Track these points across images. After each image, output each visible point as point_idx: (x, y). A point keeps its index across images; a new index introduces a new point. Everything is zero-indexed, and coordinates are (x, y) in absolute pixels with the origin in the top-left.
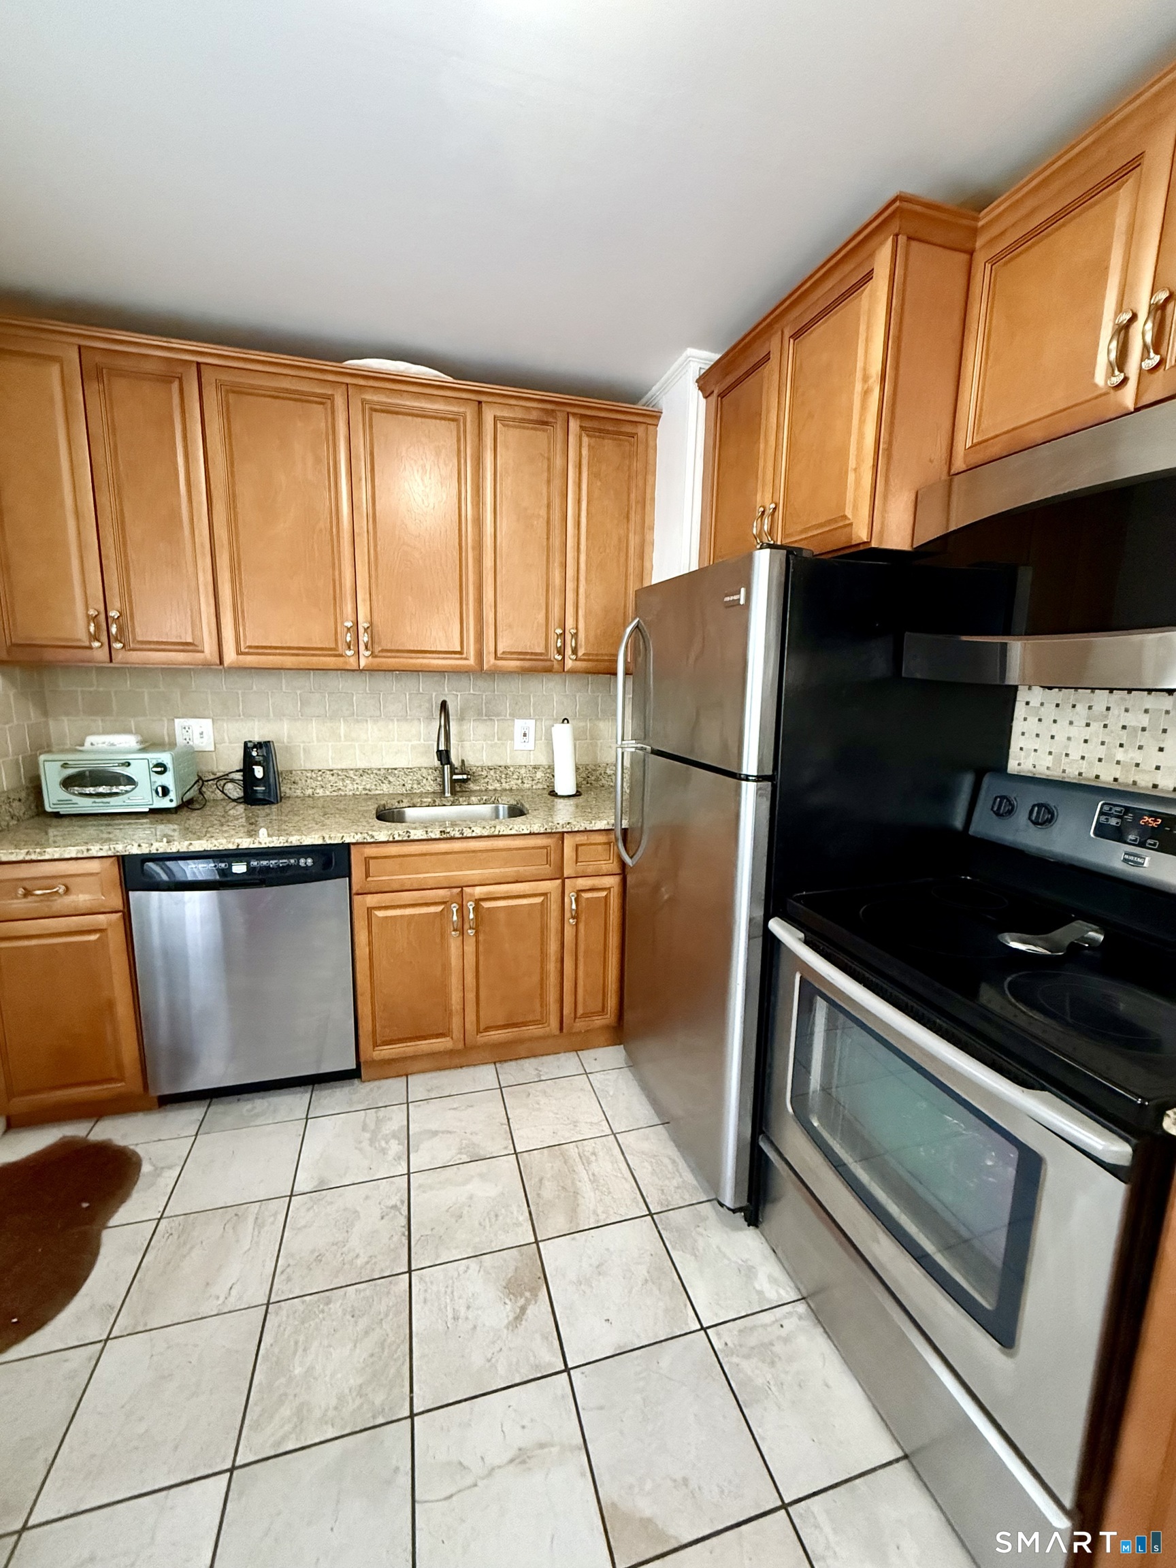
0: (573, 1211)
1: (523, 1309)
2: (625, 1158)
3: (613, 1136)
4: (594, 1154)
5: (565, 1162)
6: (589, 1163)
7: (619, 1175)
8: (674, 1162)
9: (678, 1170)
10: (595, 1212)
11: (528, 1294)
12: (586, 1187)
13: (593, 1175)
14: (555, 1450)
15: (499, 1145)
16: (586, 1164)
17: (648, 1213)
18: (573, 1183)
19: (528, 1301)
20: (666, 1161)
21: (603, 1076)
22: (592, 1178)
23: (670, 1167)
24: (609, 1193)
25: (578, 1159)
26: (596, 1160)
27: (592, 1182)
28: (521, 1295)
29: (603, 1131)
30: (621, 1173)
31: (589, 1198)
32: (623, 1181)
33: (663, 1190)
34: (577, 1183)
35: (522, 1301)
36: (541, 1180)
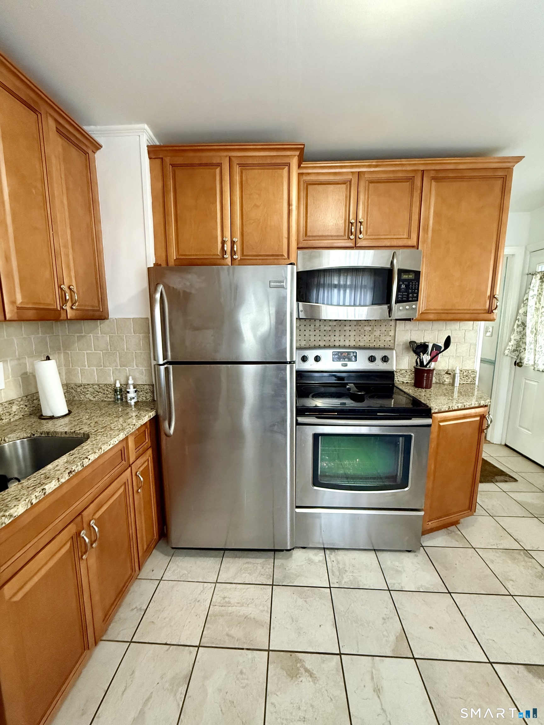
0: (257, 623)
1: (307, 670)
2: (234, 583)
3: (217, 584)
4: (224, 598)
5: (222, 616)
6: (229, 603)
7: (244, 590)
8: (247, 563)
9: (254, 564)
10: (262, 611)
11: (298, 665)
12: (244, 611)
13: (238, 603)
14: (374, 671)
15: (187, 656)
16: (230, 605)
17: (271, 586)
18: (240, 616)
19: (303, 666)
20: (246, 566)
21: (170, 572)
22: (239, 605)
23: (250, 565)
24: (253, 599)
25: (223, 608)
26: (229, 598)
27: (242, 606)
28: (298, 669)
29: (211, 587)
30: (243, 589)
31: (251, 611)
32: (248, 590)
33: (262, 574)
34: (240, 614)
35: (302, 670)
36: (228, 635)
